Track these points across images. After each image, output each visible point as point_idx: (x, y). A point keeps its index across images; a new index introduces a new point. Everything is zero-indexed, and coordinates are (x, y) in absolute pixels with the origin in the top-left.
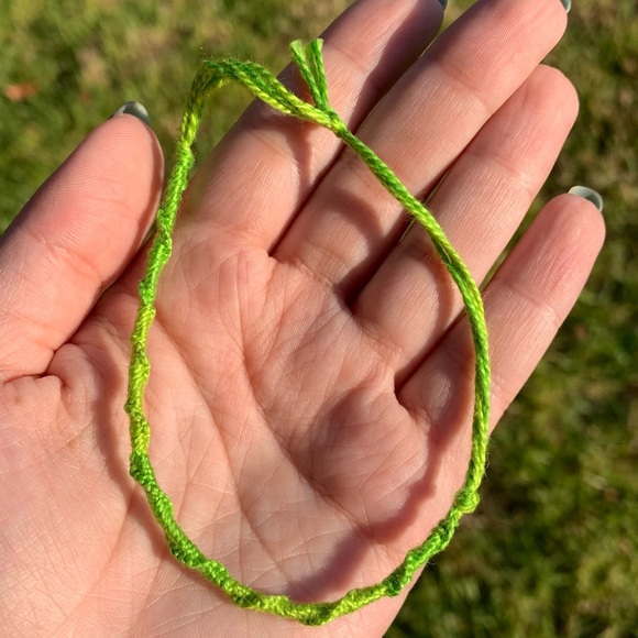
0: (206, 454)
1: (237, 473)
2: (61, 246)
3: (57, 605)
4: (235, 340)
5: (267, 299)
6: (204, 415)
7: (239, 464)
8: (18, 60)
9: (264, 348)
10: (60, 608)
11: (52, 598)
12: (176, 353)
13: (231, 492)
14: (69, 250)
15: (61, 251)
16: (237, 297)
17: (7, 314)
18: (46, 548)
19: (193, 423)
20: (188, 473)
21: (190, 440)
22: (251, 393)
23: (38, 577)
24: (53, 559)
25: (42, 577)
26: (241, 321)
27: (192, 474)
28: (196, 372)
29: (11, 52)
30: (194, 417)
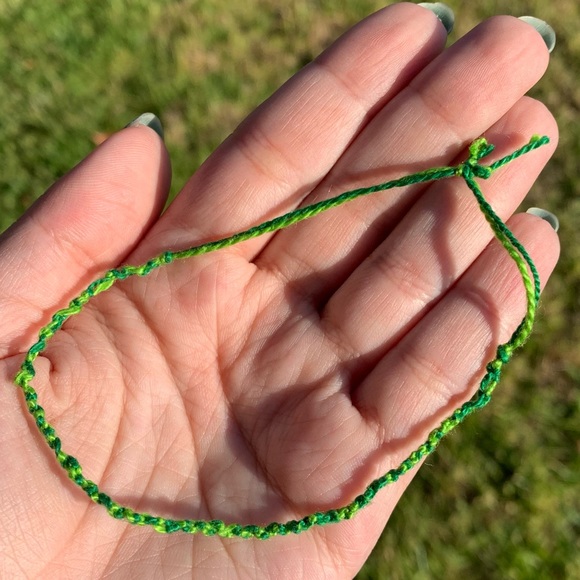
0: (175, 441)
1: (202, 461)
2: (67, 240)
3: (22, 570)
4: (210, 339)
5: (243, 303)
6: (178, 405)
7: (204, 452)
8: (109, 111)
9: (237, 348)
10: (25, 573)
11: (18, 563)
12: (156, 345)
13: (195, 478)
14: (74, 245)
15: (67, 245)
16: (215, 301)
17: (11, 297)
18: (17, 517)
19: (167, 410)
20: (156, 457)
21: (162, 426)
22: (221, 389)
23: (7, 542)
24: (23, 527)
25: (11, 542)
26: (218, 322)
27: (160, 458)
28: (173, 365)
29: (103, 102)
30: (168, 405)
